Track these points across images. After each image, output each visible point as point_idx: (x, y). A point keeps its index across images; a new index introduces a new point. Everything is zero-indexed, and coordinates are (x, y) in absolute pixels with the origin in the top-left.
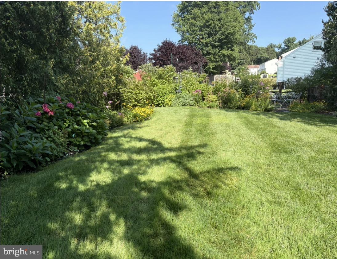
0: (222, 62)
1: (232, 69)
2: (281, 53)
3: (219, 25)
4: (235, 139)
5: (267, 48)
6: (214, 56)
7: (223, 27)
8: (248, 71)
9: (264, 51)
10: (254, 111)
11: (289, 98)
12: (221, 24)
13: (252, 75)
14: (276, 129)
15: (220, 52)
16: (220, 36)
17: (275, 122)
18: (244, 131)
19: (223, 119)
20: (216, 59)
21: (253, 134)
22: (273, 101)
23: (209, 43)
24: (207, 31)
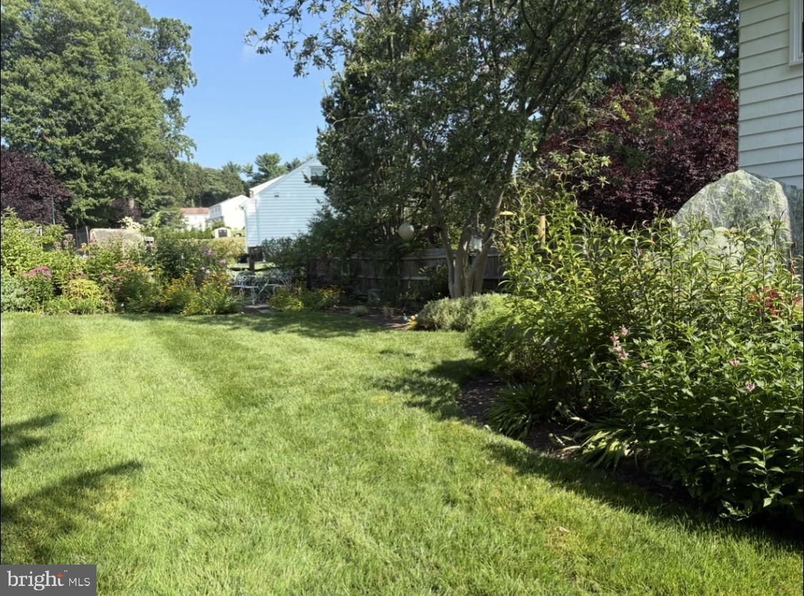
0: (112, 198)
1: (142, 215)
2: (253, 184)
3: (96, 106)
4: (138, 389)
5: (223, 173)
6: (87, 182)
7: (108, 114)
8: (183, 220)
9: (217, 178)
10: (193, 314)
11: (270, 282)
12: (102, 107)
13: (193, 229)
14: (240, 353)
15: (106, 172)
16: (101, 134)
17: (238, 338)
18: (165, 363)
19: (112, 339)
20: (96, 188)
21: (184, 371)
22: (236, 290)
23: (72, 148)
24: (64, 117)
